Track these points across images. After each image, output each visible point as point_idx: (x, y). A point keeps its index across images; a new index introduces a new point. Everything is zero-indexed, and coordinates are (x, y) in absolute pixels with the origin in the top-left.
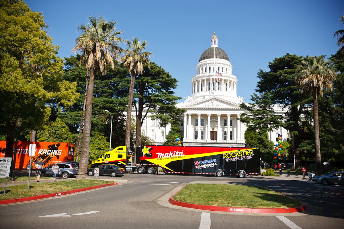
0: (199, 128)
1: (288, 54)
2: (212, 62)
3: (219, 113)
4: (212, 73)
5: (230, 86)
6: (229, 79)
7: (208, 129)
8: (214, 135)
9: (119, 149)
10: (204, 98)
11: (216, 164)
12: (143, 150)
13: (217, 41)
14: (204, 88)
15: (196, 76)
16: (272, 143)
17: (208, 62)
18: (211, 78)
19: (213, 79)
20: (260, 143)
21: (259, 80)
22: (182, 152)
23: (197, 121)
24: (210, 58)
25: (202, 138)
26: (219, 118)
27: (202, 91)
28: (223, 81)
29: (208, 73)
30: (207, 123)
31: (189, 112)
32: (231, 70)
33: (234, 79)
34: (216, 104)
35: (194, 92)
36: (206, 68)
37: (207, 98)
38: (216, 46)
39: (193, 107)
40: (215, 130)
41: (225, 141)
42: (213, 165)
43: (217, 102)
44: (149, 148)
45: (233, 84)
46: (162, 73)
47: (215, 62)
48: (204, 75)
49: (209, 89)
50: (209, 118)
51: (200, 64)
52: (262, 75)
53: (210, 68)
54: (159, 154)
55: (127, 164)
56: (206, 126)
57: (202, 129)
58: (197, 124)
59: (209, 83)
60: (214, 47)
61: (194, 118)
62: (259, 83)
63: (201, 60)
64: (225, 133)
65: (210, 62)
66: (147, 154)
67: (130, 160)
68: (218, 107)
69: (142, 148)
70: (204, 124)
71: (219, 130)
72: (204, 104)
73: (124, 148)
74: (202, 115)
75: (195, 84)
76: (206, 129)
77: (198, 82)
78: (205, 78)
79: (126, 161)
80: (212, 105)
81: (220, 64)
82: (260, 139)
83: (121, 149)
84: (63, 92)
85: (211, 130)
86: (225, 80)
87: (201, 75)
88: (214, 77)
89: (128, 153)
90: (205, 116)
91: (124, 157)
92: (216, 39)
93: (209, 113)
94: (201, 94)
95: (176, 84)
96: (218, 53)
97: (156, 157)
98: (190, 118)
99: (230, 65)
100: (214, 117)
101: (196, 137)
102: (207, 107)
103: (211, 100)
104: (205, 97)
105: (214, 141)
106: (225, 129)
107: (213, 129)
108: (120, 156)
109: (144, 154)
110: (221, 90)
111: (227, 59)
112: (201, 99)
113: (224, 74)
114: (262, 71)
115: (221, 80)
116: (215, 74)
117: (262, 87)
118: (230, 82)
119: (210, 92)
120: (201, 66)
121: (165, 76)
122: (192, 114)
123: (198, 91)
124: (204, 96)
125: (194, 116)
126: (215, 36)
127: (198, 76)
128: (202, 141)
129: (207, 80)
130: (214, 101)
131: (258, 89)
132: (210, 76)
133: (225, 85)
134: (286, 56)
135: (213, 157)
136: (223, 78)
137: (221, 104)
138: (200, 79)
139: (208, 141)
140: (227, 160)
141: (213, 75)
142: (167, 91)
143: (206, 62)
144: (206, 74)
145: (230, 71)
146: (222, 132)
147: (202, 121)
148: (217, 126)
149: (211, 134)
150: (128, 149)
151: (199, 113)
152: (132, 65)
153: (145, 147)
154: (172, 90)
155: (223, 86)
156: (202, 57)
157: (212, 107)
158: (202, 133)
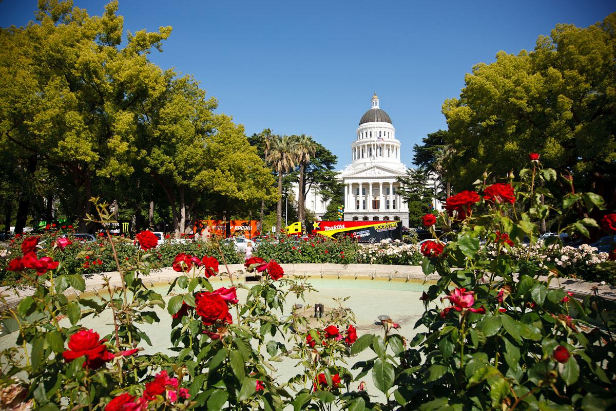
0: (361, 198)
1: (440, 130)
2: (373, 126)
3: (381, 181)
4: (374, 138)
5: (393, 150)
6: (391, 144)
7: (370, 199)
8: (376, 205)
9: (296, 225)
10: (365, 165)
11: (369, 234)
12: (313, 225)
13: (378, 102)
14: (365, 155)
15: (357, 142)
16: (436, 211)
17: (368, 126)
18: (372, 143)
19: (374, 145)
20: (424, 212)
21: (415, 153)
22: (343, 226)
23: (358, 190)
24: (370, 121)
25: (364, 208)
26: (381, 187)
27: (362, 157)
28: (385, 146)
29: (369, 139)
30: (369, 192)
31: (350, 182)
32: (394, 133)
33: (397, 143)
34: (377, 172)
35: (355, 159)
36: (366, 133)
37: (368, 165)
38: (377, 107)
39: (353, 176)
40: (378, 199)
41: (388, 211)
42: (368, 234)
43: (378, 170)
44: (318, 223)
45: (396, 149)
46: (323, 152)
47: (376, 126)
48: (365, 140)
49: (371, 155)
50: (371, 187)
51: (361, 128)
52: (417, 149)
53: (371, 132)
54: (326, 227)
55: (302, 236)
56: (368, 195)
57: (364, 198)
58: (358, 194)
59: (371, 149)
60: (375, 109)
61: (355, 188)
62: (415, 156)
63: (361, 123)
64: (388, 202)
65: (371, 126)
66: (317, 228)
67: (304, 232)
68: (380, 176)
69: (313, 223)
70: (366, 193)
71: (381, 198)
72: (365, 172)
73: (299, 223)
74: (364, 184)
75: (355, 149)
76: (368, 198)
77: (358, 148)
78: (366, 144)
79: (301, 233)
80: (373, 173)
81: (381, 127)
82: (424, 207)
83: (297, 224)
84: (274, 194)
85: (373, 199)
86: (387, 145)
87: (361, 141)
88: (375, 143)
89: (302, 228)
90: (366, 185)
91: (300, 231)
92: (377, 100)
93: (371, 181)
94: (361, 160)
95: (336, 160)
96: (379, 116)
97: (324, 229)
98: (351, 187)
99: (393, 128)
100: (376, 185)
101: (358, 207)
102: (369, 175)
103: (372, 168)
104: (367, 164)
105: (376, 211)
106: (388, 198)
107: (376, 198)
108: (297, 230)
109: (315, 228)
110: (383, 156)
111: (390, 122)
112: (362, 167)
113: (385, 138)
114: (417, 145)
115: (383, 145)
116: (376, 139)
117: (417, 161)
118: (393, 147)
119: (372, 159)
120: (362, 130)
121: (325, 154)
122: (353, 183)
123: (359, 158)
124: (365, 163)
125: (355, 185)
126: (376, 97)
127: (359, 141)
128: (364, 211)
129: (368, 145)
130: (376, 169)
131: (414, 161)
132: (371, 141)
133: (387, 150)
134: (438, 132)
135: (367, 229)
136: (385, 143)
137: (383, 172)
138: (360, 145)
139: (370, 211)
140: (378, 231)
141: (374, 140)
142: (328, 167)
143: (366, 126)
144: (366, 140)
145: (392, 135)
146: (384, 200)
147: (364, 190)
148: (379, 195)
149: (373, 203)
150: (302, 224)
151: (360, 182)
152: (301, 156)
153: (315, 222)
154: (332, 165)
155: (385, 151)
156: (362, 120)
157: (374, 175)
158: (364, 202)
